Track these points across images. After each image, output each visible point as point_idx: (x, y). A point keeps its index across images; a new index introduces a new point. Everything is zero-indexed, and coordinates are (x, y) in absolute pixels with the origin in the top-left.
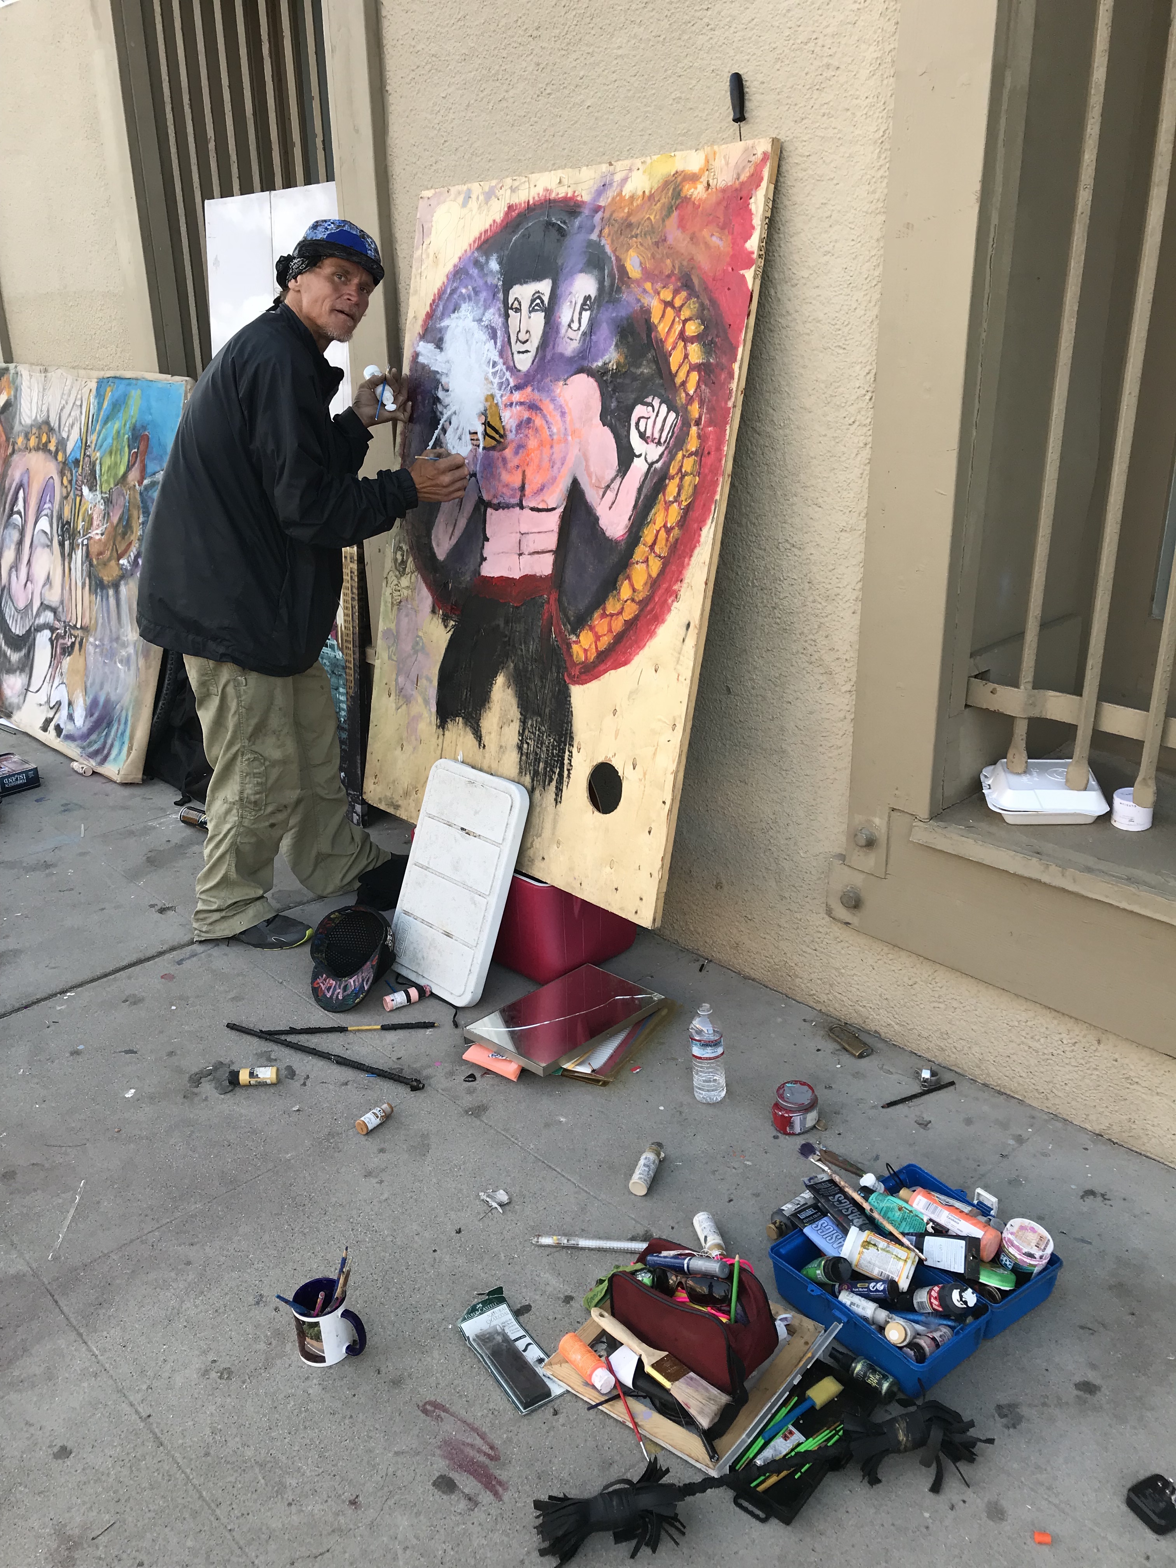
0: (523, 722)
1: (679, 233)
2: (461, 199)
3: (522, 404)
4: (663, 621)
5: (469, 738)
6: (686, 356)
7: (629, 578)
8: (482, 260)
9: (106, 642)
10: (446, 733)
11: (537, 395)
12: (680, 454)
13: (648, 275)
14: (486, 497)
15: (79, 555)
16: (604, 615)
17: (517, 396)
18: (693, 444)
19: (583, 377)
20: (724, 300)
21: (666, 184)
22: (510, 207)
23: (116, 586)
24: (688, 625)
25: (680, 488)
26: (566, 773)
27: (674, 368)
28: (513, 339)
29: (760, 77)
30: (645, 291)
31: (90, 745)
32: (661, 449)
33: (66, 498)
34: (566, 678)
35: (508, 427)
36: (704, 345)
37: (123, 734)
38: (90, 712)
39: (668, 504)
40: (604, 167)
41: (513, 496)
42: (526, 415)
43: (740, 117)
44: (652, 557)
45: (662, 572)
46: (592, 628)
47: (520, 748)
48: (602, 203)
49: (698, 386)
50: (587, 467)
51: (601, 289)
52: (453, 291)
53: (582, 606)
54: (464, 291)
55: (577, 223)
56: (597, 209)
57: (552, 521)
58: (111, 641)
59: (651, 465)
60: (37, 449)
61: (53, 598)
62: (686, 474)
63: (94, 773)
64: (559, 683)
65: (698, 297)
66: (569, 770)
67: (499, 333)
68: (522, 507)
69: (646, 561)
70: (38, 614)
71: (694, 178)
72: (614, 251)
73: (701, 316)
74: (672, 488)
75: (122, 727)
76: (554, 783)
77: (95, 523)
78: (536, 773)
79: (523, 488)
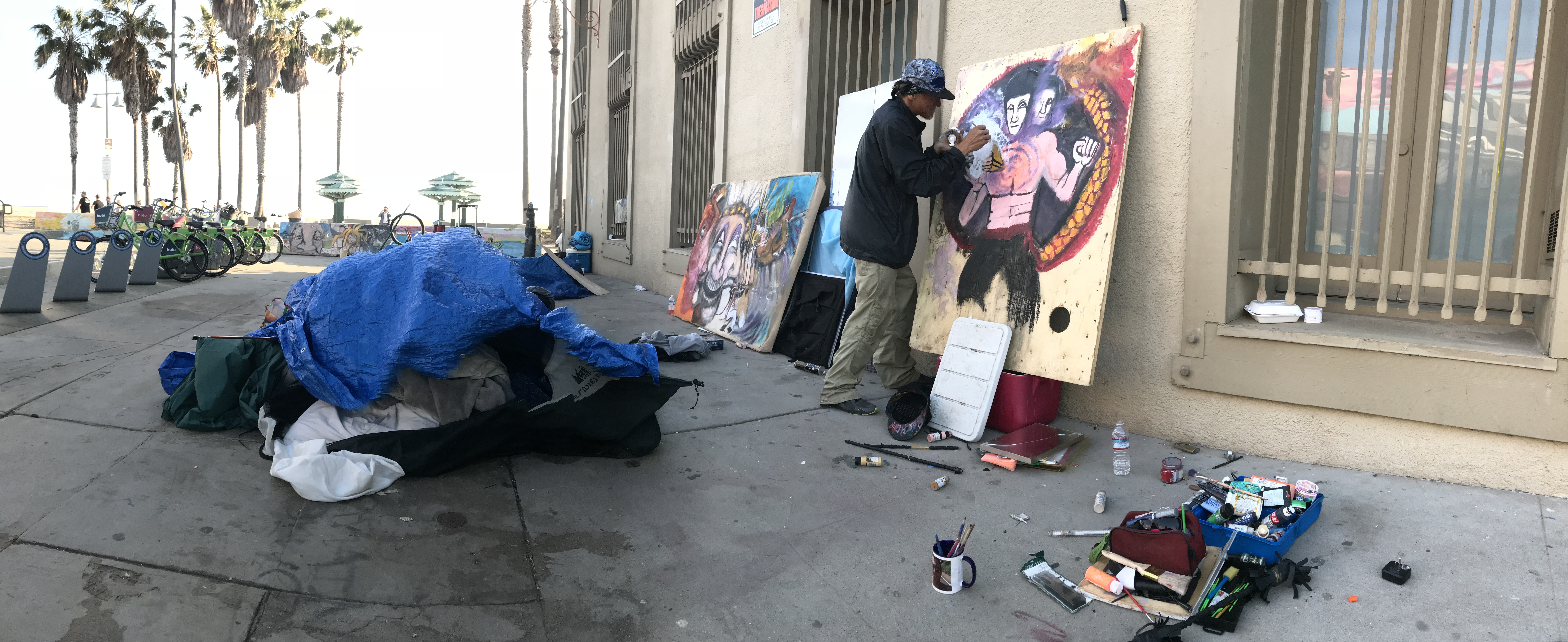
0: (1011, 295)
1: (1097, 67)
2: (983, 67)
3: (1012, 149)
4: (1093, 234)
5: (977, 308)
6: (1102, 117)
7: (1073, 218)
8: (993, 91)
9: (761, 289)
11: (1021, 144)
12: (1100, 159)
13: (1081, 85)
14: (991, 193)
15: (751, 254)
16: (1059, 237)
17: (1010, 146)
19: (1048, 132)
20: (1120, 91)
21: (1090, 48)
22: (1008, 68)
23: (770, 265)
24: (1107, 234)
25: (1100, 173)
26: (1036, 315)
28: (1009, 121)
29: (1134, 4)
30: (1080, 92)
31: (746, 335)
32: (1090, 158)
33: (747, 231)
34: (1036, 270)
35: (1005, 160)
36: (1111, 111)
37: (765, 329)
38: (748, 320)
39: (1094, 182)
40: (1058, 46)
41: (1007, 190)
42: (1015, 153)
43: (1125, 19)
44: (1086, 207)
45: (1092, 213)
46: (1052, 244)
47: (1009, 307)
48: (1057, 59)
49: (1108, 128)
50: (1050, 172)
51: (1057, 95)
52: (976, 107)
53: (1046, 234)
54: (982, 105)
55: (1044, 69)
57: (1030, 198)
58: (765, 288)
59: (1084, 166)
60: (735, 214)
61: (735, 272)
62: (1104, 167)
63: (747, 348)
64: (1032, 273)
65: (1107, 92)
66: (1038, 314)
67: (1002, 121)
68: (1011, 194)
69: (1083, 208)
70: (725, 281)
71: (1104, 44)
72: (1064, 79)
73: (1109, 99)
74: (1096, 175)
75: (766, 326)
76: (1028, 322)
77: (762, 239)
78: (1018, 319)
79: (1012, 186)
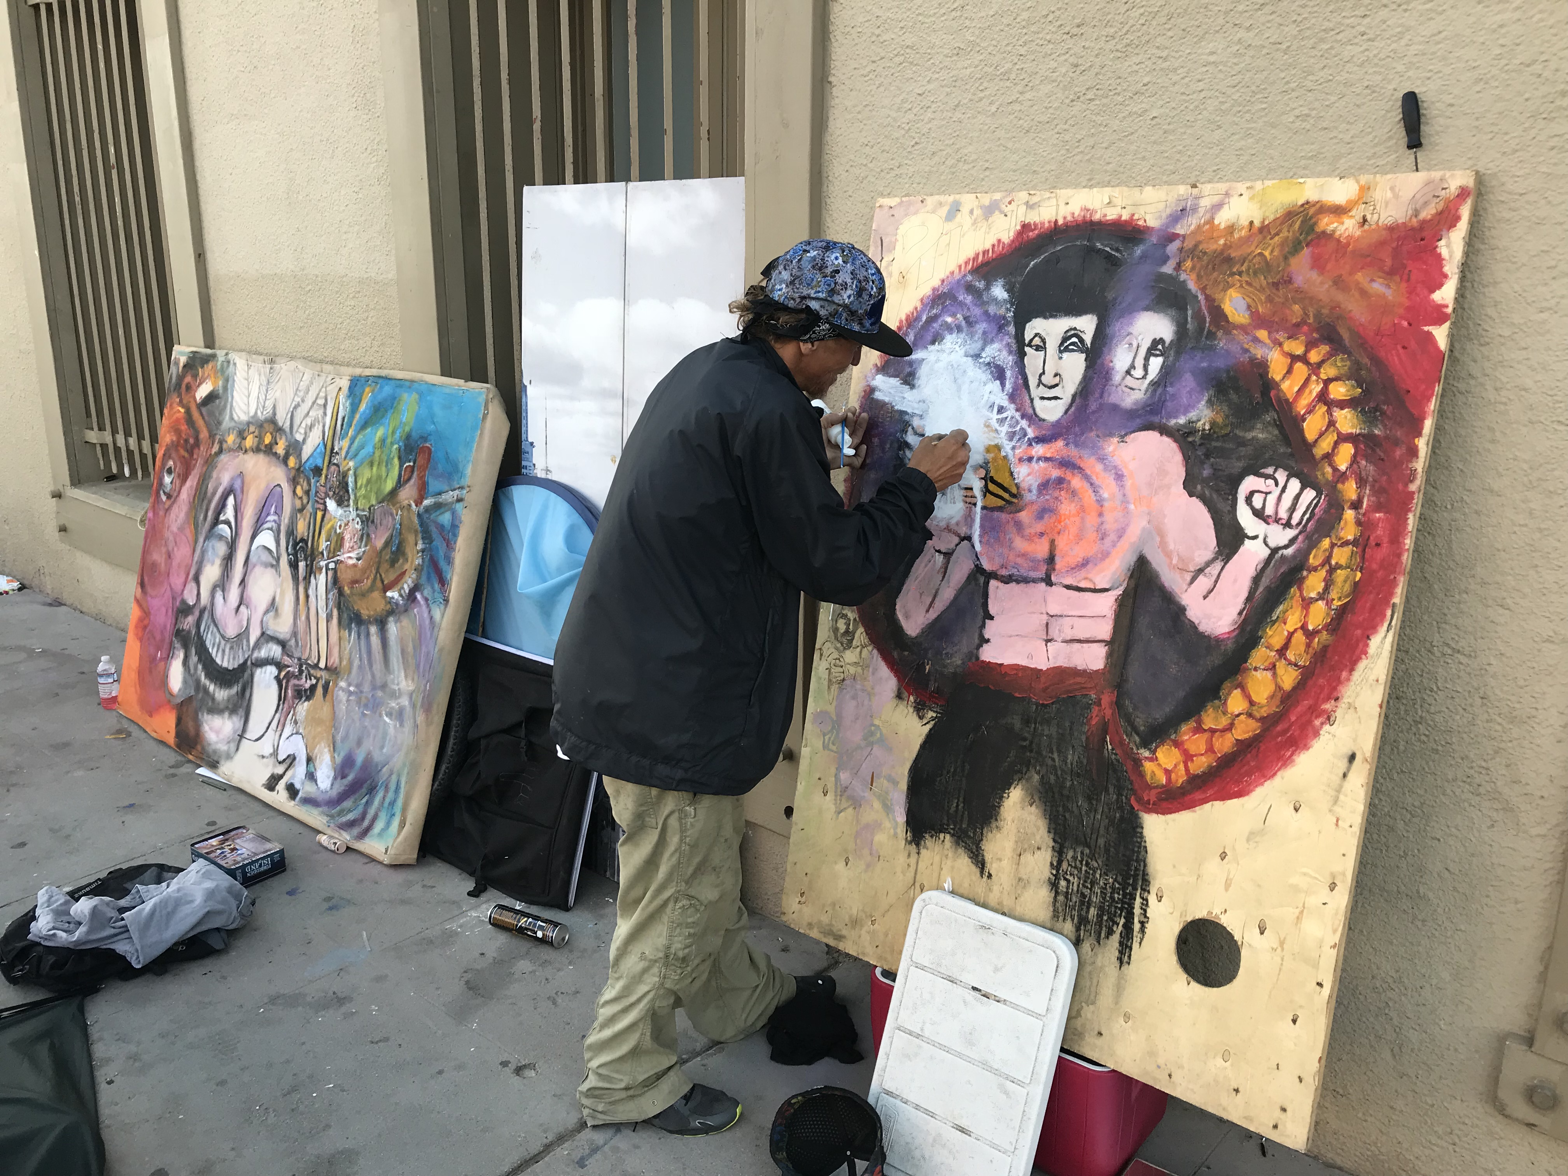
0: (1059, 851)
1: (1314, 275)
2: (944, 211)
3: (1047, 459)
4: (1306, 747)
5: (964, 863)
6: (1332, 423)
7: (1242, 686)
8: (981, 285)
9: (366, 688)
10: (923, 852)
11: (1073, 452)
12: (1326, 543)
13: (1259, 321)
14: (986, 565)
15: (321, 581)
16: (1199, 729)
17: (1039, 450)
18: (1348, 529)
19: (1152, 436)
20: (1396, 360)
21: (1290, 215)
22: (1025, 227)
23: (382, 623)
24: (1352, 758)
25: (1329, 583)
26: (1137, 926)
27: (1310, 435)
28: (1033, 382)
29: (1448, 99)
30: (1256, 340)
31: (341, 813)
32: (1291, 533)
33: (301, 510)
34: (1133, 802)
35: (1025, 485)
36: (1363, 412)
37: (392, 803)
38: (341, 771)
39: (1307, 603)
40: (1183, 190)
41: (1035, 569)
42: (1055, 473)
43: (1415, 142)
44: (1281, 666)
45: (1300, 686)
46: (1177, 744)
47: (1054, 885)
48: (1180, 230)
49: (1354, 460)
50: (1163, 545)
51: (1181, 331)
52: (932, 320)
53: (1160, 714)
54: (949, 320)
55: (1138, 251)
56: (1173, 237)
57: (1106, 604)
58: (374, 688)
59: (1274, 551)
60: (257, 450)
61: (282, 627)
62: (1338, 566)
63: (348, 848)
64: (1121, 808)
65: (1350, 354)
66: (1142, 924)
67: (1008, 374)
68: (1050, 583)
69: (1273, 668)
70: (257, 646)
71: (1339, 211)
72: (1203, 289)
73: (1354, 375)
74: (1314, 583)
75: (390, 795)
76: (1116, 938)
77: (347, 545)
78: (1082, 921)
79: (1051, 560)
